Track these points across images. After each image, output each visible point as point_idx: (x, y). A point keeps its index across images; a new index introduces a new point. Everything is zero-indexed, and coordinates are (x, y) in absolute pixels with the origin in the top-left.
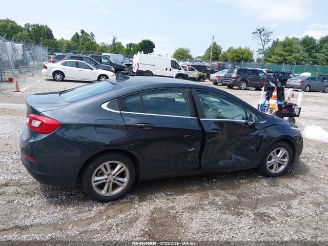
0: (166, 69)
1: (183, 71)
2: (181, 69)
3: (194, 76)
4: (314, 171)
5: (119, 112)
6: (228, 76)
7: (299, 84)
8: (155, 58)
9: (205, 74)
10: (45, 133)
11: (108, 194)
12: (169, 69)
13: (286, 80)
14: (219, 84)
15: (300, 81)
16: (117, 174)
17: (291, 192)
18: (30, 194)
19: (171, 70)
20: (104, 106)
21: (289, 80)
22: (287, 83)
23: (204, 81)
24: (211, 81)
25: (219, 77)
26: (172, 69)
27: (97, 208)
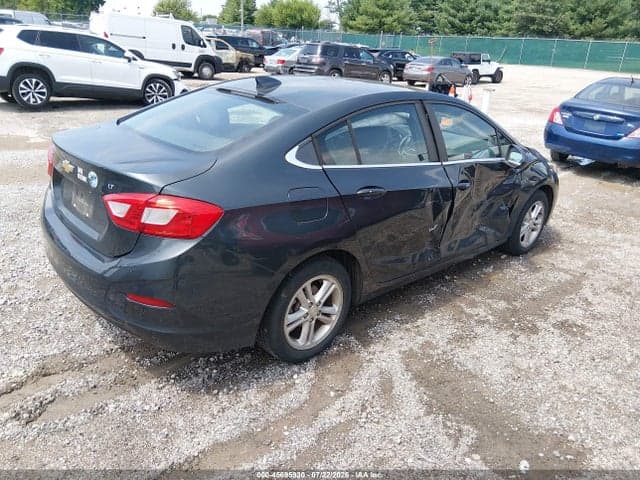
0: (174, 46)
1: (210, 51)
2: (205, 46)
3: (231, 61)
4: (566, 233)
5: (320, 168)
7: (426, 73)
8: (145, 20)
9: (251, 56)
11: (309, 343)
12: (178, 47)
13: (403, 66)
15: (427, 66)
16: (323, 301)
17: (568, 277)
19: (183, 47)
20: (291, 157)
21: (408, 66)
22: (405, 71)
23: (249, 72)
24: (267, 70)
25: (283, 62)
26: (186, 45)
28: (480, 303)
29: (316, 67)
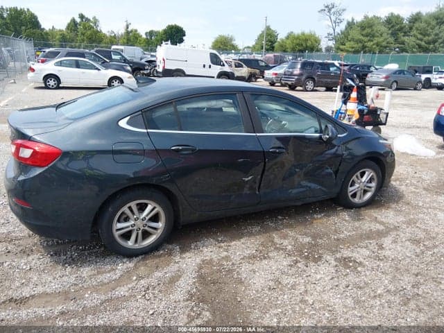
0: (204, 66)
1: (227, 69)
2: (224, 65)
3: (243, 75)
4: (409, 197)
5: (145, 131)
6: (289, 73)
7: (383, 80)
8: (187, 50)
9: (257, 71)
10: (40, 166)
11: (137, 245)
12: (207, 66)
13: (366, 75)
14: (277, 84)
15: (384, 76)
17: (381, 227)
18: (26, 252)
19: (210, 67)
20: (123, 123)
21: (369, 75)
22: (367, 79)
23: (256, 81)
24: (266, 80)
25: (276, 74)
26: (212, 65)
27: (123, 266)
28: (290, 237)
29: (296, 77)
